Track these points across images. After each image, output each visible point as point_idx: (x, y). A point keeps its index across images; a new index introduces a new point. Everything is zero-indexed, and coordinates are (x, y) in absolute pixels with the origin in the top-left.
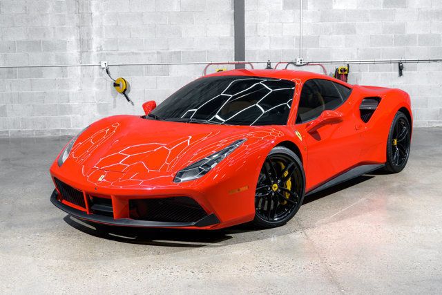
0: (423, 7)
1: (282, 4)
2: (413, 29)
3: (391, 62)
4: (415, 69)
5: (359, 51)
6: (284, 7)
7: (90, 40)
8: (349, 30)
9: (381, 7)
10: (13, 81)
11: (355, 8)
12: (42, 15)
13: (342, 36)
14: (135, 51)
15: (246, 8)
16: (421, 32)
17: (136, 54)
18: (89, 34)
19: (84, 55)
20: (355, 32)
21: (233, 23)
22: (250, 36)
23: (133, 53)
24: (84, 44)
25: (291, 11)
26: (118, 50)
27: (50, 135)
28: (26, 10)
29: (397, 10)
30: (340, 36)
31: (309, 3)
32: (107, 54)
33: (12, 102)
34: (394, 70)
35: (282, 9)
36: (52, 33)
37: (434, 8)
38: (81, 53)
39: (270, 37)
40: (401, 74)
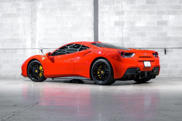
0: (174, 25)
1: (114, 24)
2: (170, 34)
3: (161, 48)
4: (172, 51)
5: (147, 44)
6: (114, 25)
7: (36, 38)
8: (143, 35)
9: (156, 25)
10: (5, 55)
11: (145, 25)
12: (18, 29)
13: (140, 37)
14: (53, 43)
15: (99, 25)
16: (174, 36)
17: (54, 44)
18: (35, 36)
19: (33, 44)
20: (145, 35)
21: (93, 32)
22: (101, 37)
23: (52, 44)
24: (33, 40)
25: (118, 27)
26: (46, 42)
27: (18, 77)
28: (11, 27)
29: (163, 26)
30: (139, 37)
31: (125, 24)
32: (42, 44)
33: (4, 63)
34: (163, 52)
35: (114, 26)
36: (21, 36)
37: (179, 25)
38: (32, 44)
39: (109, 37)
40: (165, 53)
